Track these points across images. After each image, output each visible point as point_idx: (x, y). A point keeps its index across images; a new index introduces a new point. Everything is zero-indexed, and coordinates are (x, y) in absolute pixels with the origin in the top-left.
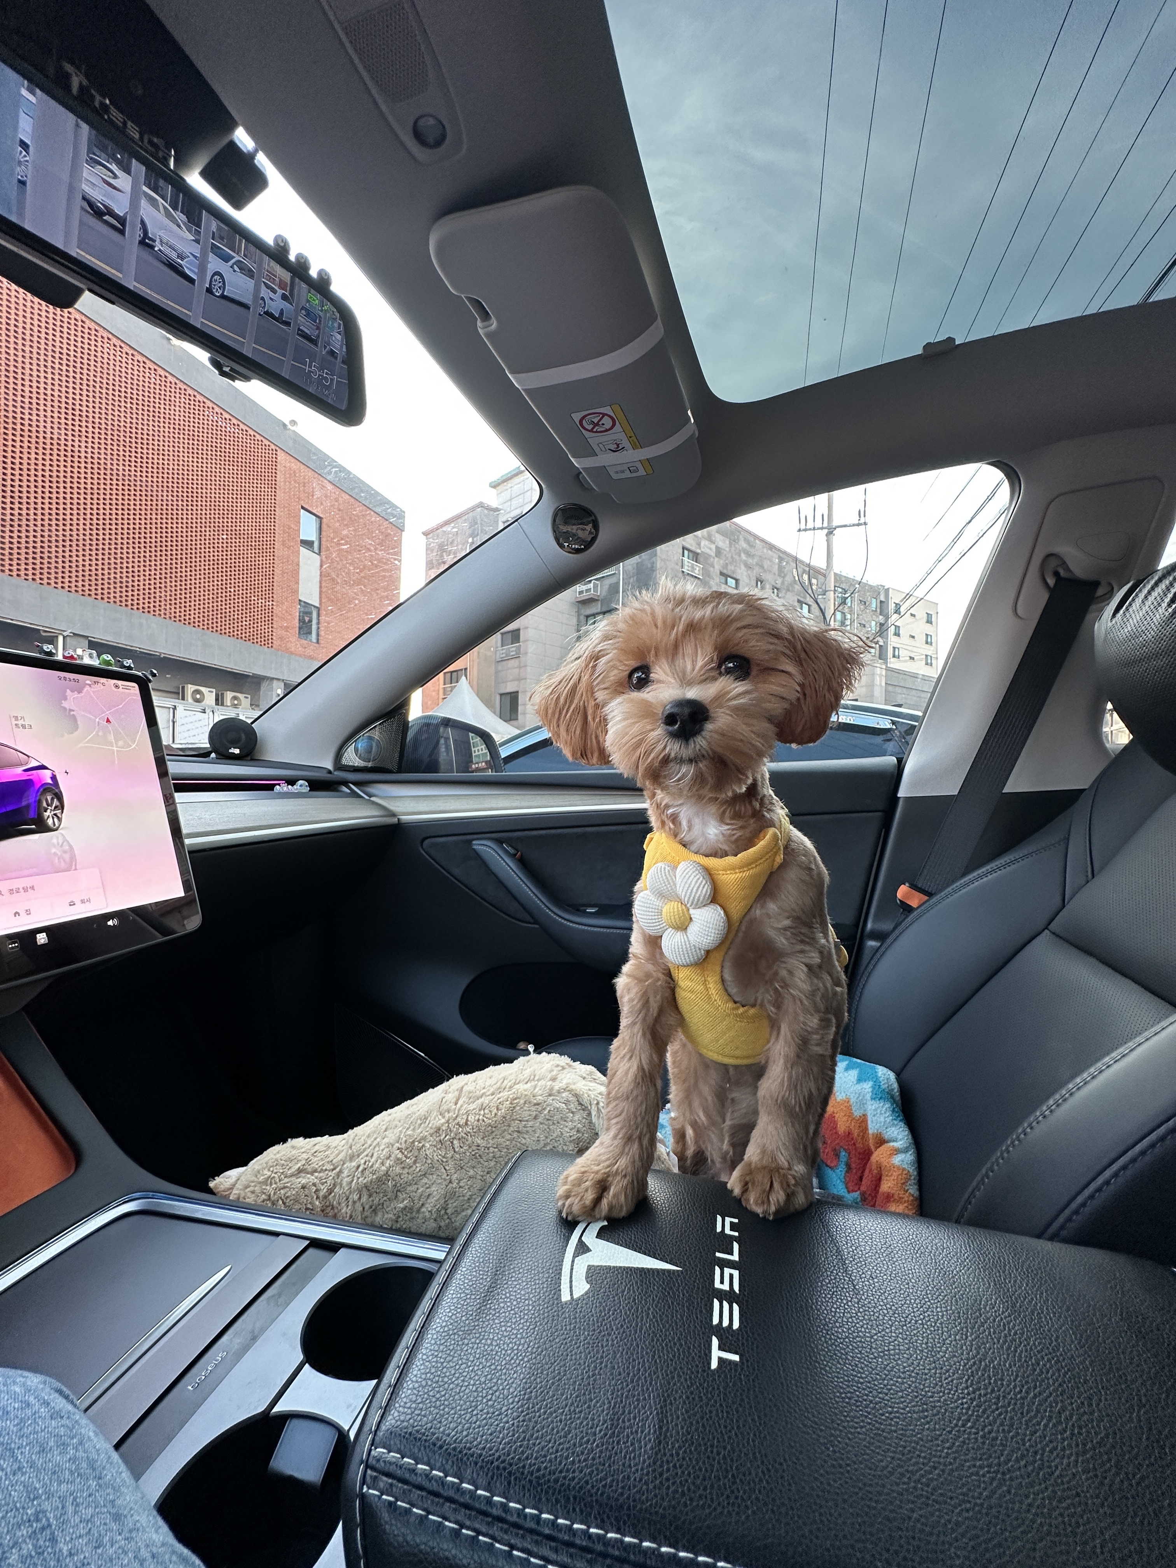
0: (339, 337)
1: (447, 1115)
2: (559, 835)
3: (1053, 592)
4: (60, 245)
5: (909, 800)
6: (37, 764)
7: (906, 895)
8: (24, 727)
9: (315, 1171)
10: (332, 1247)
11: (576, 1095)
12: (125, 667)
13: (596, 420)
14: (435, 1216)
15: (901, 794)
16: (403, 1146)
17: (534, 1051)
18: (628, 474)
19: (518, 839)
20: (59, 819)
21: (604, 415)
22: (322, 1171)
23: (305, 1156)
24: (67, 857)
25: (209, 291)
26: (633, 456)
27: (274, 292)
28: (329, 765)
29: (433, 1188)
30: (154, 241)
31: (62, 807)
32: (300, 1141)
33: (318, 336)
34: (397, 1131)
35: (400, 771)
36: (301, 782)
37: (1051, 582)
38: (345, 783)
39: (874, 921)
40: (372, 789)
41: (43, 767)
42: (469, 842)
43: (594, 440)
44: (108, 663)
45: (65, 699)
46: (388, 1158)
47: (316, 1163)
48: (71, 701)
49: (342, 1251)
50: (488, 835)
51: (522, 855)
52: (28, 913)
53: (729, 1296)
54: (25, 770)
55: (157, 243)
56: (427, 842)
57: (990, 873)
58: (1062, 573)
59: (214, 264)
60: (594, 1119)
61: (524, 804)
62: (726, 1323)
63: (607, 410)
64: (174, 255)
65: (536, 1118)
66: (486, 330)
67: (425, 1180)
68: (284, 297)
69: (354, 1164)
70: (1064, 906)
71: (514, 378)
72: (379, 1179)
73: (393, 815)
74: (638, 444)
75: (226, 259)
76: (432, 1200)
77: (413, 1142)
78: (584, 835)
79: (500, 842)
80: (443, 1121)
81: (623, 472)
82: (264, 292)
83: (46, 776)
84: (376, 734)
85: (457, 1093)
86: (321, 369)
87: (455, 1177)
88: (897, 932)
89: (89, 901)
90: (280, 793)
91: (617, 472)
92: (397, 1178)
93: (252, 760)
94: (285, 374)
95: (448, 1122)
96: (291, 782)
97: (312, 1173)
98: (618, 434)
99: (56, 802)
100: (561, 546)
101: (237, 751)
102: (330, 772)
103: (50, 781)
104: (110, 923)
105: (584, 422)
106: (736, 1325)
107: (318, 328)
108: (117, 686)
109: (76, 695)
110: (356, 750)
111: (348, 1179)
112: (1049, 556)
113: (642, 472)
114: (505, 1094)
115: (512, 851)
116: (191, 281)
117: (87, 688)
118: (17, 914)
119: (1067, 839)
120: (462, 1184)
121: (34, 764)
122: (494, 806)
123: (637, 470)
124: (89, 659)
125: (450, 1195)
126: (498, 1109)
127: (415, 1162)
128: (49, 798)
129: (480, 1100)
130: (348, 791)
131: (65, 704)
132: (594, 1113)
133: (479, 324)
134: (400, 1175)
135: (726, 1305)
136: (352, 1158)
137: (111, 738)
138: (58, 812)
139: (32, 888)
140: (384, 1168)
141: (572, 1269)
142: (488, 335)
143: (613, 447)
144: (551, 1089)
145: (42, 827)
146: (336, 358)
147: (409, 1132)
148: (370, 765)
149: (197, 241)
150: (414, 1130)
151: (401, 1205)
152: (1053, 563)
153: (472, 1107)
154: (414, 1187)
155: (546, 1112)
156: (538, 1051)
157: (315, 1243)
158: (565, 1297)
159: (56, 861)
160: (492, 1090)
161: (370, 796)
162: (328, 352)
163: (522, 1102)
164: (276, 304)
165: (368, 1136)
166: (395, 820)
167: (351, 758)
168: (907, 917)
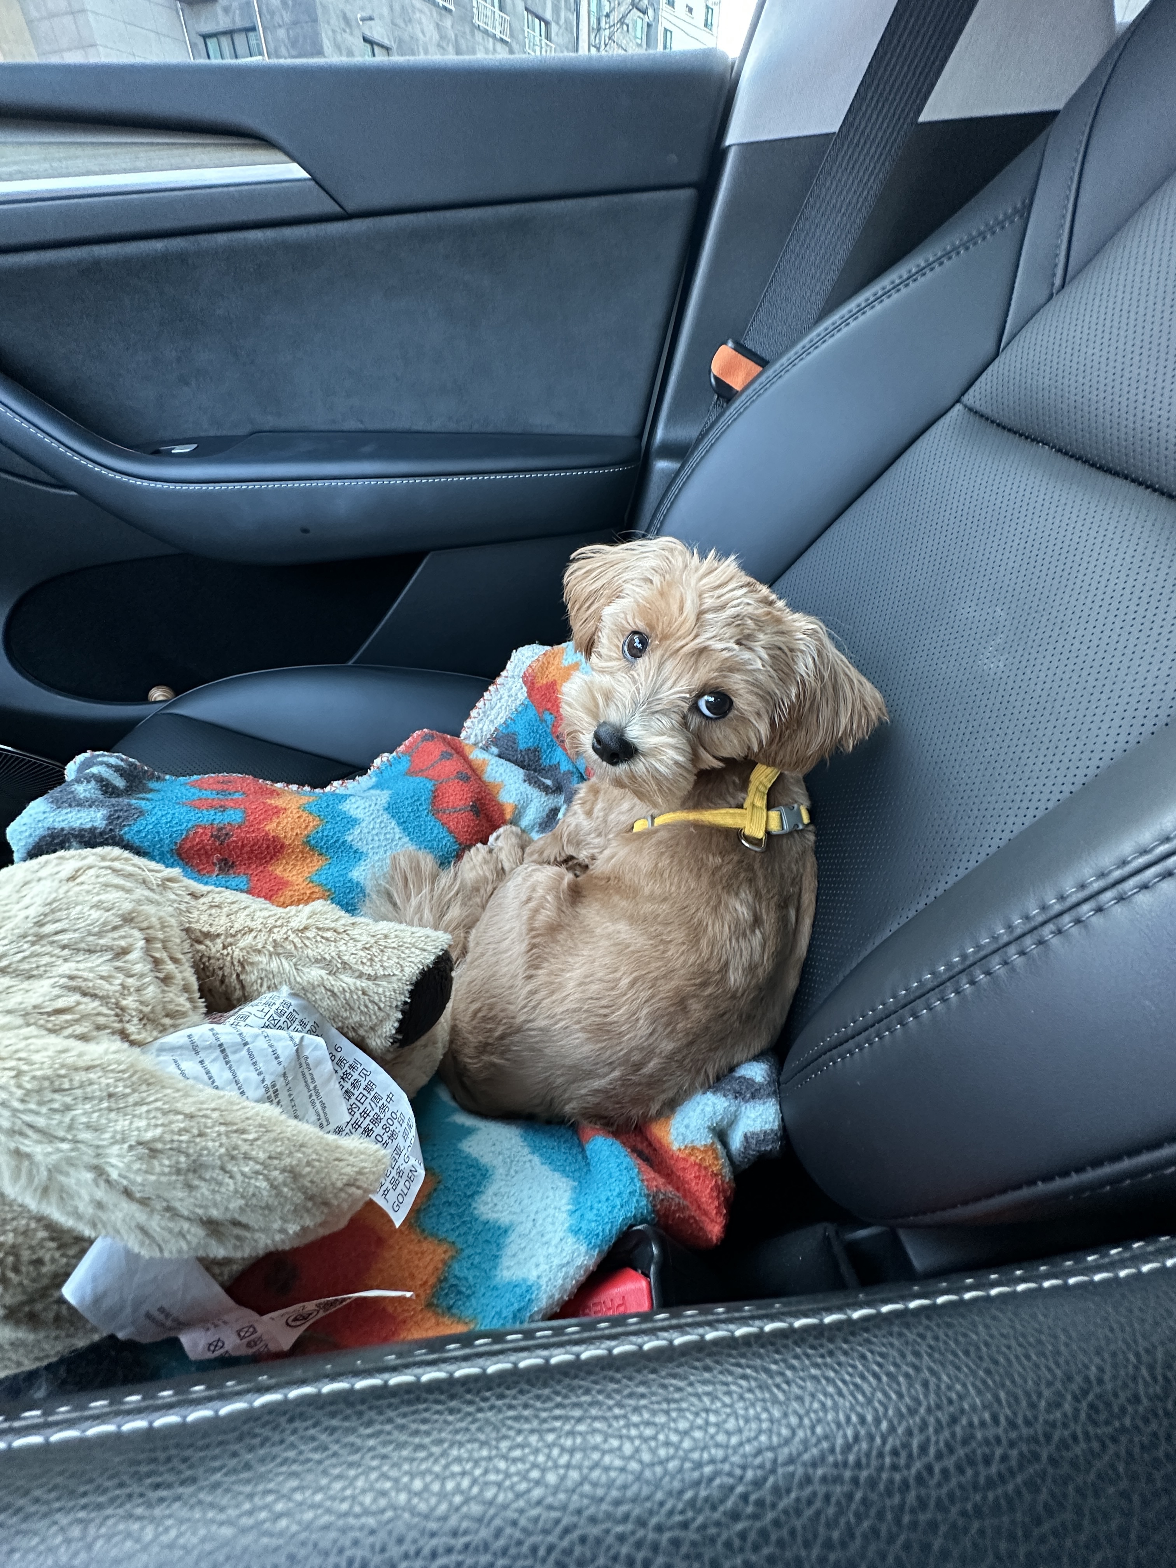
5: (751, 149)
7: (729, 368)
15: (734, 137)
39: (667, 424)
70: (997, 355)
88: (706, 443)
119: (1028, 209)
168: (728, 408)
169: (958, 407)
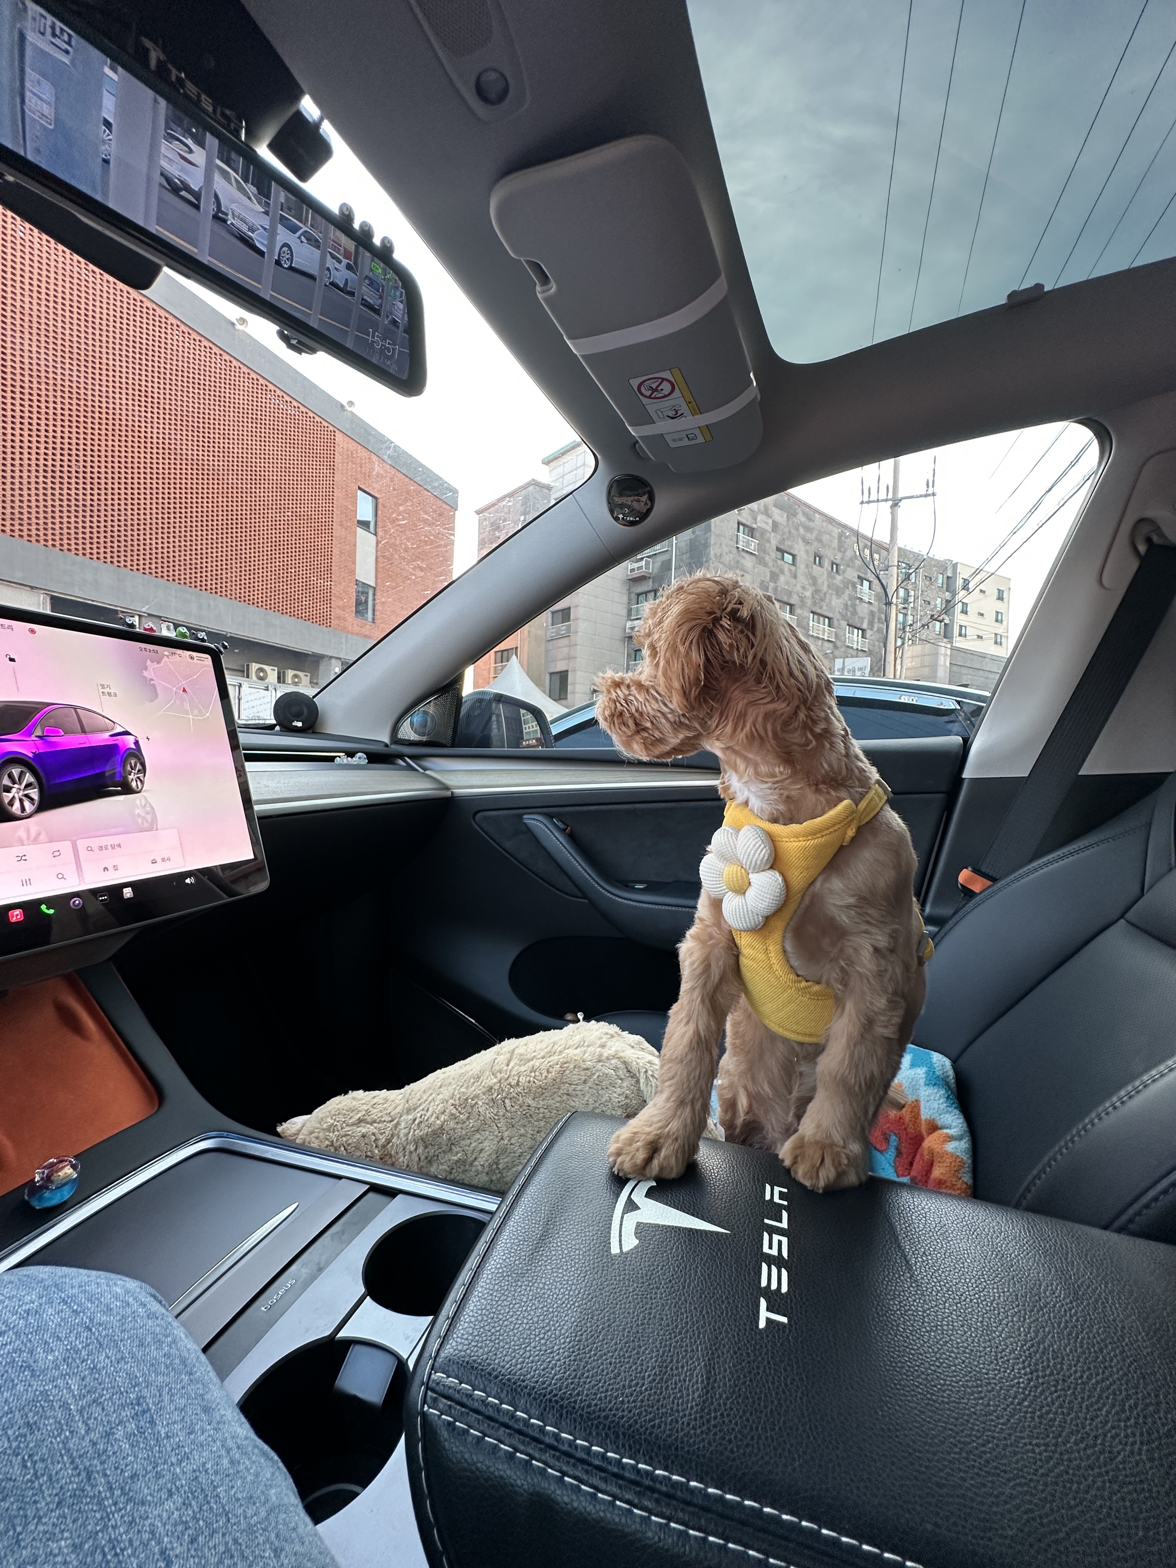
0: (401, 306)
1: (499, 1076)
2: (610, 811)
3: (1144, 561)
4: (141, 223)
5: (976, 782)
6: (121, 730)
7: (969, 880)
8: (109, 694)
9: (375, 1122)
10: (391, 1193)
11: (625, 1063)
12: (199, 639)
13: (654, 386)
14: (487, 1169)
15: (967, 774)
16: (457, 1102)
17: (584, 1019)
18: (686, 442)
19: (568, 813)
20: (142, 782)
21: (663, 380)
22: (380, 1122)
23: (365, 1107)
24: (149, 817)
25: (278, 263)
26: (691, 422)
27: (340, 262)
28: (386, 739)
29: (486, 1144)
30: (227, 215)
31: (143, 770)
32: (360, 1093)
33: (381, 305)
34: (451, 1088)
35: (453, 746)
36: (359, 754)
37: (1142, 548)
38: (401, 756)
39: (933, 905)
40: (428, 763)
41: (127, 733)
42: (520, 816)
43: (652, 407)
44: (183, 635)
45: (146, 669)
46: (443, 1113)
47: (375, 1114)
48: (152, 671)
49: (400, 1197)
50: (539, 810)
51: (571, 830)
52: (116, 868)
53: (778, 1262)
54: (112, 736)
55: (230, 217)
56: (479, 816)
57: (1062, 858)
58: (1156, 539)
59: (283, 235)
60: (642, 1086)
61: (574, 779)
62: (774, 1286)
63: (666, 375)
64: (244, 228)
65: (585, 1082)
66: (546, 294)
67: (478, 1136)
68: (349, 267)
69: (410, 1117)
70: (1142, 895)
71: (573, 344)
72: (434, 1133)
73: (447, 788)
74: (698, 410)
75: (294, 229)
76: (484, 1155)
77: (467, 1099)
78: (634, 811)
79: (550, 816)
80: (495, 1080)
81: (681, 439)
82: (330, 263)
83: (130, 741)
84: (431, 709)
85: (508, 1055)
86: (384, 339)
87: (506, 1134)
88: (957, 917)
89: (169, 859)
90: (340, 765)
91: (674, 440)
92: (451, 1132)
93: (313, 732)
94: (349, 345)
95: (500, 1082)
96: (351, 754)
97: (371, 1124)
98: (677, 400)
99: (139, 767)
100: (616, 519)
101: (300, 724)
102: (387, 745)
103: (133, 746)
104: (188, 881)
105: (642, 388)
106: (784, 1289)
107: (381, 297)
108: (192, 658)
109: (155, 665)
110: (412, 724)
111: (406, 1131)
112: (1141, 521)
113: (700, 440)
114: (555, 1058)
115: (562, 826)
116: (261, 253)
117: (165, 659)
118: (106, 869)
119: (1149, 825)
120: (513, 1141)
121: (119, 730)
122: (545, 781)
123: (696, 437)
124: (166, 632)
125: (501, 1152)
126: (548, 1072)
127: (468, 1118)
128: (133, 762)
129: (531, 1063)
130: (404, 764)
131: (145, 673)
132: (642, 1081)
133: (538, 288)
134: (454, 1129)
135: (774, 1269)
136: (408, 1111)
137: (187, 707)
138: (141, 775)
139: (119, 846)
140: (438, 1122)
141: (621, 1225)
142: (546, 300)
143: (673, 413)
144: (601, 1055)
145: (127, 790)
146: (398, 327)
147: (463, 1090)
148: (424, 739)
149: (266, 213)
150: (467, 1088)
151: (455, 1158)
152: (1145, 529)
153: (523, 1069)
154: (467, 1142)
155: (595, 1077)
156: (587, 1019)
157: (375, 1188)
158: (615, 1250)
159: (140, 820)
160: (542, 1054)
161: (425, 769)
162: (390, 322)
163: (572, 1066)
164: (341, 275)
165: (424, 1092)
166: (448, 794)
167: (407, 732)
168: (969, 901)
169: (1122, 921)
